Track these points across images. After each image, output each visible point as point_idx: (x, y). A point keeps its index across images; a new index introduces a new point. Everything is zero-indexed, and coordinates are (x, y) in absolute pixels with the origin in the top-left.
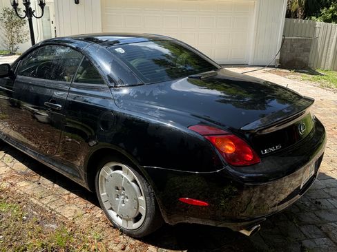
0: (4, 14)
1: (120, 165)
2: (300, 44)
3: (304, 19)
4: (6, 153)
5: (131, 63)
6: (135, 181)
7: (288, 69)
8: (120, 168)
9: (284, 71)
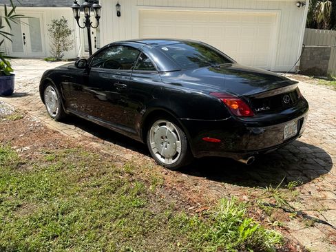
0: (53, 26)
1: (164, 121)
2: (320, 52)
3: (330, 29)
4: (76, 126)
5: (173, 57)
6: (175, 131)
7: (308, 75)
8: (165, 124)
9: (304, 76)
